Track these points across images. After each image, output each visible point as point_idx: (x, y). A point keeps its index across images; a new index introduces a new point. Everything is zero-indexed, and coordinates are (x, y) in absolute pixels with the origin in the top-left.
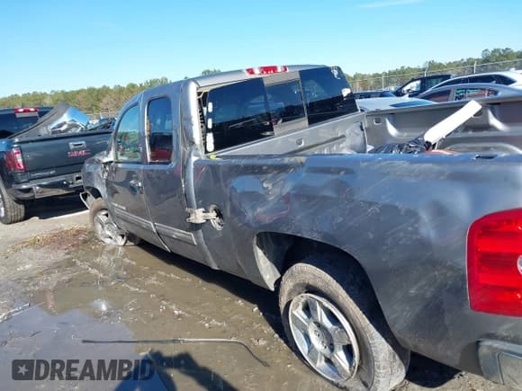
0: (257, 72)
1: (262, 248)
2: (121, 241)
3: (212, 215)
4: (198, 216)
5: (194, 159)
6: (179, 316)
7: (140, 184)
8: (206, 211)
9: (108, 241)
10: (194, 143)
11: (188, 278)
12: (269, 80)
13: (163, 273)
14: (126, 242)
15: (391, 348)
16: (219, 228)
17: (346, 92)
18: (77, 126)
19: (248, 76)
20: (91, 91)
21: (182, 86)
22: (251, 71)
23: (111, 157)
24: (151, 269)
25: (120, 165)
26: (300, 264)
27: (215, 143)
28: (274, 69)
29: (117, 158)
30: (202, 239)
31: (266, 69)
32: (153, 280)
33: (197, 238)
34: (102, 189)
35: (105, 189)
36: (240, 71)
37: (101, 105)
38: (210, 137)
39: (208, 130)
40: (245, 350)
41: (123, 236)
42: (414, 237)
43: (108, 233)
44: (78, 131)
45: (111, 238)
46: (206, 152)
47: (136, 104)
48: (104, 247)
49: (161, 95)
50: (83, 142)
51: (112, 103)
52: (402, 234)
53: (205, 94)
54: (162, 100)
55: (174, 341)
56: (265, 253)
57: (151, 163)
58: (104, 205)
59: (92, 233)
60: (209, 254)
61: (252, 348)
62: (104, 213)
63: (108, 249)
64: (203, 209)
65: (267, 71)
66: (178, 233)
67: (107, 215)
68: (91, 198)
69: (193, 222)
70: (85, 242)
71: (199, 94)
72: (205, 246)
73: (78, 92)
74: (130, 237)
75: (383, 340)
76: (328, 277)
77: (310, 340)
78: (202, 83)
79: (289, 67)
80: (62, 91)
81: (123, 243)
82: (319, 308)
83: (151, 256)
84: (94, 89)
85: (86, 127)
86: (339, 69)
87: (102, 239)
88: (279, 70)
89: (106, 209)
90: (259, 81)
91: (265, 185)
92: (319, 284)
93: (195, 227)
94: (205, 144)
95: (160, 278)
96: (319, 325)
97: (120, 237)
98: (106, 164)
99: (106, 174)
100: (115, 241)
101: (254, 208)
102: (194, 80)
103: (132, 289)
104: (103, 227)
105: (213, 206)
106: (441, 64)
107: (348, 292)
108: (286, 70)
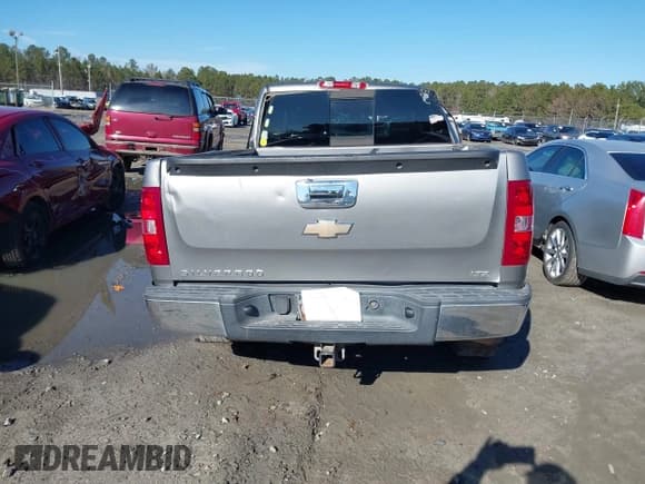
17: (435, 119)
20: (545, 87)
27: (268, 140)
37: (549, 106)
39: (265, 129)
51: (564, 105)
71: (268, 97)
80: (513, 84)
84: (549, 85)
94: (260, 139)
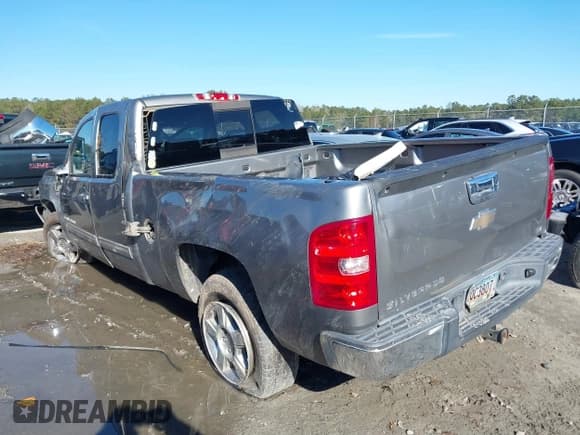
0: (207, 97)
1: (186, 261)
2: (73, 259)
3: (146, 229)
4: (133, 229)
5: (134, 174)
6: (112, 327)
7: (87, 197)
8: (141, 225)
9: (60, 257)
10: (135, 159)
11: (131, 296)
12: (218, 106)
13: (107, 291)
14: (78, 260)
15: (276, 349)
16: (151, 241)
17: (298, 125)
18: (42, 138)
19: (196, 101)
21: (129, 104)
22: (200, 96)
23: (66, 170)
24: (97, 285)
25: (75, 179)
26: (214, 276)
27: (157, 161)
28: (226, 96)
29: (72, 171)
30: (138, 254)
31: (218, 96)
32: (96, 296)
33: (133, 251)
34: (56, 203)
35: (59, 202)
36: (190, 95)
38: (152, 155)
39: (150, 148)
40: (165, 359)
41: (76, 253)
42: (278, 244)
43: (61, 249)
44: (43, 142)
45: (63, 254)
46: (148, 168)
47: (91, 119)
48: (56, 263)
49: (113, 111)
50: (47, 155)
52: (270, 242)
53: (151, 113)
54: (113, 116)
55: (99, 348)
56: (190, 267)
57: (98, 177)
58: (57, 219)
59: (46, 249)
60: (143, 267)
61: (171, 356)
62: (58, 227)
63: (59, 266)
64: (138, 223)
65: (218, 98)
66: (118, 247)
67: (61, 230)
68: (46, 212)
69: (129, 234)
70: (36, 257)
71: (145, 113)
72: (140, 260)
73: (65, 102)
74: (82, 254)
75: (270, 341)
76: (231, 285)
77: (219, 347)
78: (149, 103)
79: (242, 95)
80: (47, 100)
81: (75, 261)
82: (224, 314)
83: (101, 275)
84: (84, 100)
85: (52, 139)
86: (292, 102)
87: (54, 254)
88: (231, 98)
89: (59, 224)
90: (207, 107)
91: (187, 200)
92: (225, 293)
93: (132, 240)
94: (147, 161)
95: (103, 294)
96: (226, 332)
97: (72, 254)
98: (61, 176)
99: (60, 187)
100: (68, 258)
101: (177, 222)
102: (142, 100)
103: (73, 302)
104: (56, 242)
105: (147, 221)
106: (464, 106)
107: (244, 297)
108: (237, 98)
